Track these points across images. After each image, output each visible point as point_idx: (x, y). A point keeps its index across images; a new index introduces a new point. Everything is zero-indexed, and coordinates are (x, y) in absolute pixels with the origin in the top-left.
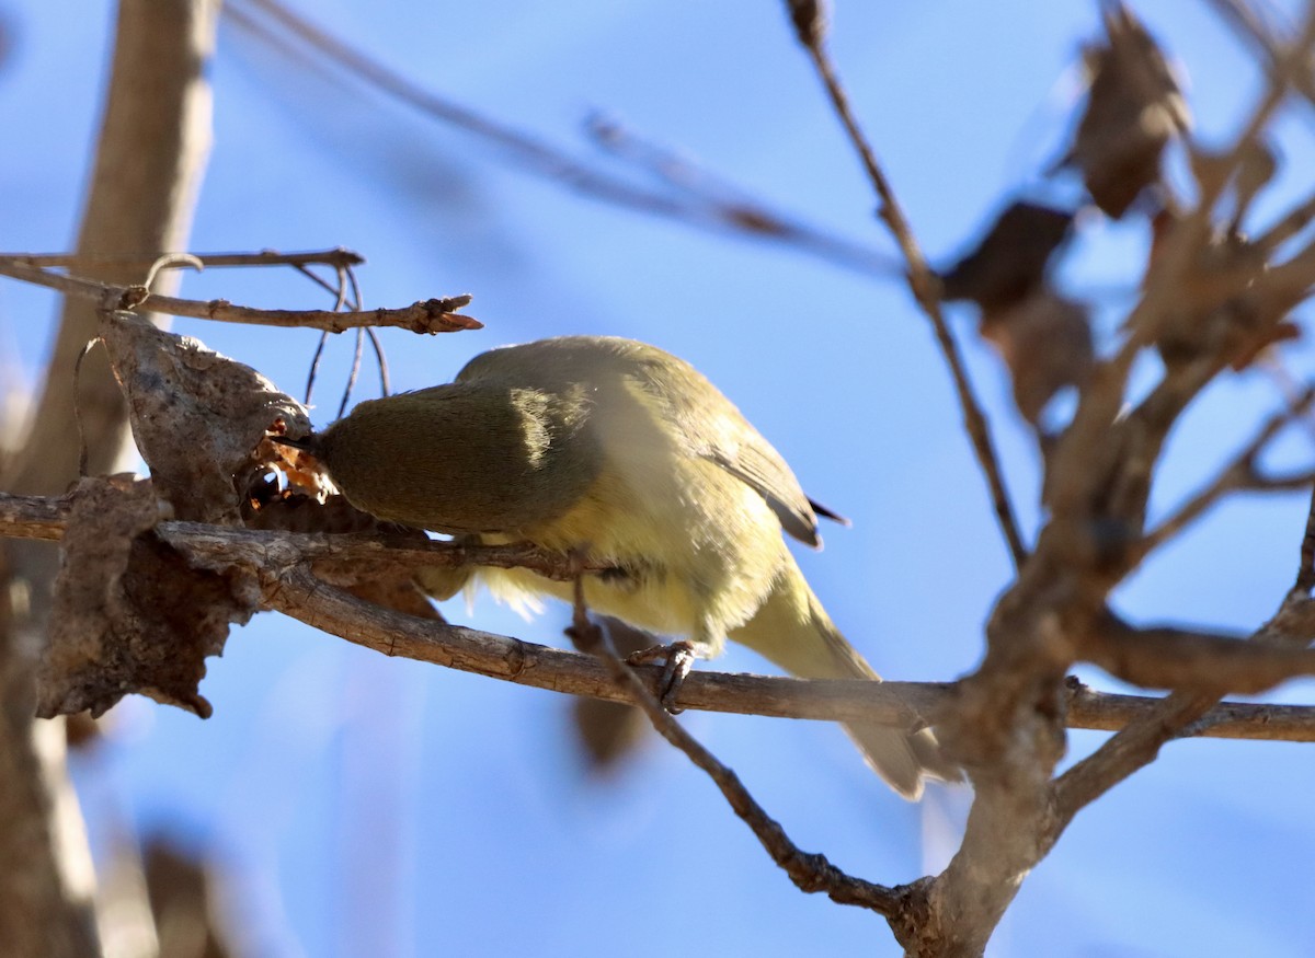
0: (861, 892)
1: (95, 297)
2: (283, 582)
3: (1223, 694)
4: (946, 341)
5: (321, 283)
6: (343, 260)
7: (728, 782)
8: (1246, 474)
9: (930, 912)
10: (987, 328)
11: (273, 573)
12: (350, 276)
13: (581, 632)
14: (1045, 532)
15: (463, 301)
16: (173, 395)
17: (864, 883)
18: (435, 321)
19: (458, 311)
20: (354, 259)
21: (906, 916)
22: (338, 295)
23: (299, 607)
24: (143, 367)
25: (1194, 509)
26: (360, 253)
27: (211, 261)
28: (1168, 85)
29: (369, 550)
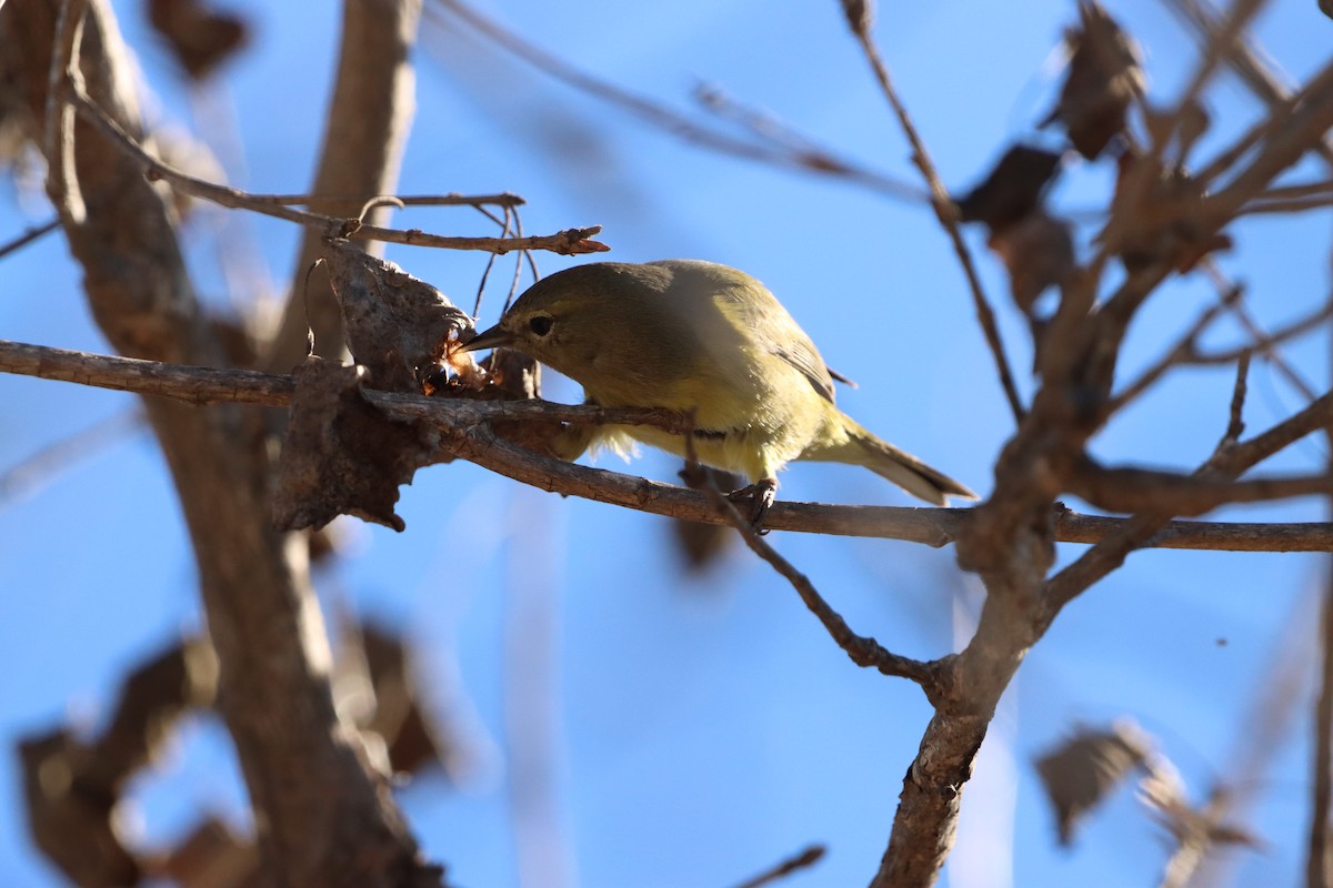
0: (902, 666)
1: (322, 228)
2: (469, 437)
3: (1174, 515)
4: (963, 254)
5: (493, 218)
6: (509, 201)
7: (802, 584)
8: (1187, 353)
9: (954, 681)
10: (993, 243)
11: (461, 431)
12: (515, 214)
13: (691, 474)
14: (1038, 397)
15: (595, 230)
16: (375, 305)
17: (905, 660)
18: (574, 245)
19: (592, 238)
20: (518, 201)
21: (937, 684)
22: (505, 226)
23: (481, 456)
24: (354, 282)
25: (1148, 380)
26: (522, 197)
27: (409, 201)
28: (1128, 60)
29: (534, 413)
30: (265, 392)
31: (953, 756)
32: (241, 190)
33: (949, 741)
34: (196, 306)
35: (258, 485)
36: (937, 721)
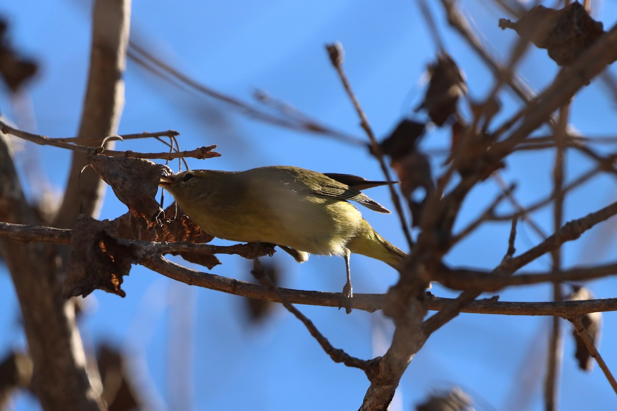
0: (356, 362)
1: (85, 152)
2: (152, 259)
5: (165, 143)
6: (172, 134)
7: (309, 324)
9: (380, 369)
11: (149, 256)
12: (175, 140)
13: (257, 271)
15: (214, 147)
17: (357, 359)
18: (204, 154)
19: (213, 150)
20: (176, 134)
21: (372, 371)
22: (171, 147)
23: (158, 268)
25: (472, 228)
26: (178, 131)
27: (126, 137)
28: (460, 79)
29: (183, 248)
30: (57, 237)
31: (379, 404)
32: (46, 136)
33: (377, 397)
34: (22, 194)
35: (52, 278)
36: (371, 388)
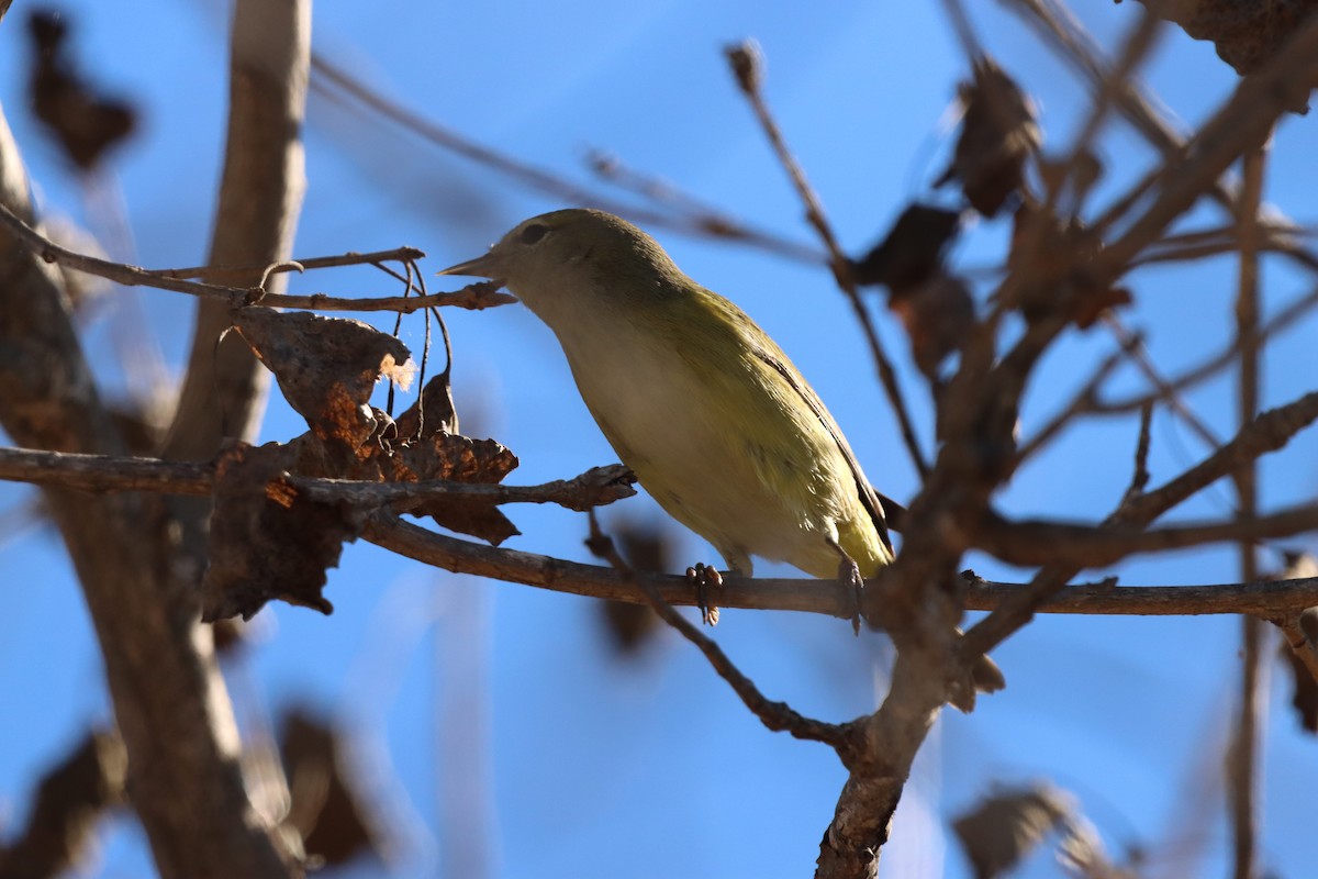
0: (815, 730)
1: (224, 298)
2: (372, 520)
4: (861, 312)
5: (393, 274)
6: (408, 256)
7: (711, 650)
8: (1088, 403)
9: (868, 742)
10: (893, 303)
11: (364, 514)
12: (415, 267)
13: (597, 543)
14: (942, 455)
16: (305, 358)
17: (816, 723)
18: (481, 299)
19: (498, 291)
20: (418, 254)
21: (850, 747)
22: (408, 283)
23: (384, 538)
25: (1051, 431)
26: (420, 250)
27: (310, 264)
28: (1023, 116)
29: (437, 493)
30: (165, 480)
31: (868, 818)
32: (138, 266)
33: (865, 804)
34: (93, 391)
35: (162, 572)
36: (851, 784)
